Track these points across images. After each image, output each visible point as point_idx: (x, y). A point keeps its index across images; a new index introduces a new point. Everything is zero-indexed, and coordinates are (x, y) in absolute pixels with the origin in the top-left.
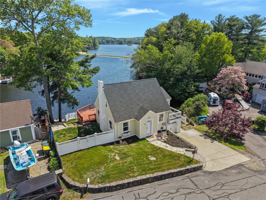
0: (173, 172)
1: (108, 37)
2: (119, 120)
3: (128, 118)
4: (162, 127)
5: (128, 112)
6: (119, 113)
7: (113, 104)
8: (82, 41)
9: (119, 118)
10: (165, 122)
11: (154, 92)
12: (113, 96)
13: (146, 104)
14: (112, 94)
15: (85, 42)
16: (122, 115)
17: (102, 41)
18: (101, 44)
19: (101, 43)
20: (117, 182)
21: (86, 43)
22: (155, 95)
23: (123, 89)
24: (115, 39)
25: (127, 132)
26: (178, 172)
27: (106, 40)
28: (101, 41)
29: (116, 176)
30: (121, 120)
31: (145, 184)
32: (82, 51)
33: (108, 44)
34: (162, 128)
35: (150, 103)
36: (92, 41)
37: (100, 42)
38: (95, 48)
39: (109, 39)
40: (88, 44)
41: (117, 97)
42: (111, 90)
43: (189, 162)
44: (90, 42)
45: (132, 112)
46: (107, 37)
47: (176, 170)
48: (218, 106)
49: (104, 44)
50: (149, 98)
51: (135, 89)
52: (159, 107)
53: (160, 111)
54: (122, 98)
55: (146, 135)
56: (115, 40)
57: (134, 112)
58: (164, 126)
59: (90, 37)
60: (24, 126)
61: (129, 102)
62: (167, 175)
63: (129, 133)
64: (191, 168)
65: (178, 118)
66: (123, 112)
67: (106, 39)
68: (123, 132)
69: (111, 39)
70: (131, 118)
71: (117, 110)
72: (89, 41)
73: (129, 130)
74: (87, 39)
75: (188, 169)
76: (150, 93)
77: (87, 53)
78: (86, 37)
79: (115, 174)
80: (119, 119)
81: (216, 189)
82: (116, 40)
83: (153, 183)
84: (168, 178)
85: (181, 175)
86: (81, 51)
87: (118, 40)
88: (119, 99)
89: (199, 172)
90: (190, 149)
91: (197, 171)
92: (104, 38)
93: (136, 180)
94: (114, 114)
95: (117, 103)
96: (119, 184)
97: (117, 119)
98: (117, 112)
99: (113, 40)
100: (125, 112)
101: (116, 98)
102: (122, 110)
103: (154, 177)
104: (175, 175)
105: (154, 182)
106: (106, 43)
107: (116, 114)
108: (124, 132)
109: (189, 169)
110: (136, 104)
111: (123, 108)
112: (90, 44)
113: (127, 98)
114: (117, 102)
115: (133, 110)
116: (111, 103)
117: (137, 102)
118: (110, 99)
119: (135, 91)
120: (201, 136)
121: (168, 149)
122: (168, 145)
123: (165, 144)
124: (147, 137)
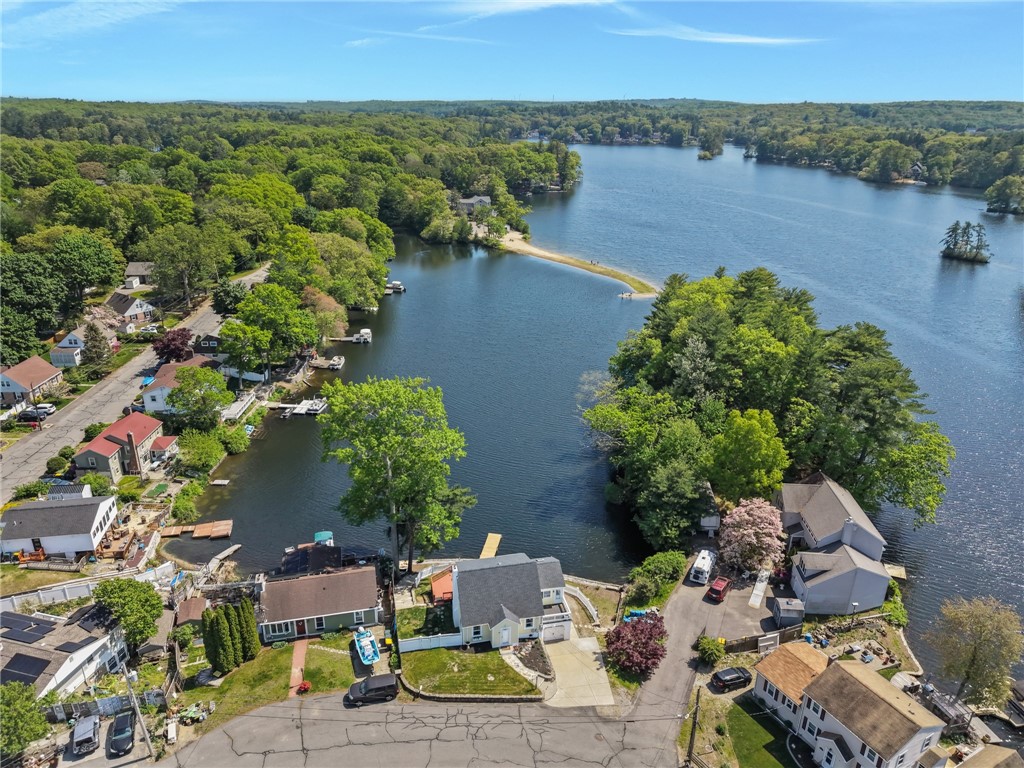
2: (468, 624)
3: (480, 622)
4: (532, 633)
5: (482, 614)
6: (469, 614)
7: (465, 600)
10: (535, 627)
12: (468, 589)
14: (467, 586)
17: (603, 129)
23: (482, 579)
25: (478, 637)
26: (510, 699)
30: (474, 622)
31: (473, 703)
34: (531, 635)
36: (555, 164)
38: (562, 188)
41: (472, 592)
47: (508, 696)
49: (612, 144)
51: (500, 578)
52: (526, 608)
54: (478, 593)
55: (501, 643)
56: (654, 124)
58: (534, 633)
60: (368, 609)
61: (486, 599)
62: (497, 699)
63: (481, 638)
64: (525, 698)
65: (566, 620)
68: (472, 636)
69: (640, 121)
70: (484, 623)
71: (468, 610)
73: (480, 635)
79: (447, 686)
84: (498, 702)
85: (512, 703)
88: (474, 595)
89: (535, 704)
90: (544, 675)
91: (533, 702)
94: (463, 615)
95: (470, 600)
97: (466, 623)
98: (467, 613)
99: (649, 126)
100: (478, 613)
101: (470, 592)
102: (475, 610)
103: (483, 698)
108: (474, 636)
109: (522, 699)
114: (471, 598)
116: (463, 599)
118: (463, 593)
119: (498, 583)
120: (595, 653)
121: (517, 670)
122: (521, 664)
123: (518, 661)
124: (502, 647)
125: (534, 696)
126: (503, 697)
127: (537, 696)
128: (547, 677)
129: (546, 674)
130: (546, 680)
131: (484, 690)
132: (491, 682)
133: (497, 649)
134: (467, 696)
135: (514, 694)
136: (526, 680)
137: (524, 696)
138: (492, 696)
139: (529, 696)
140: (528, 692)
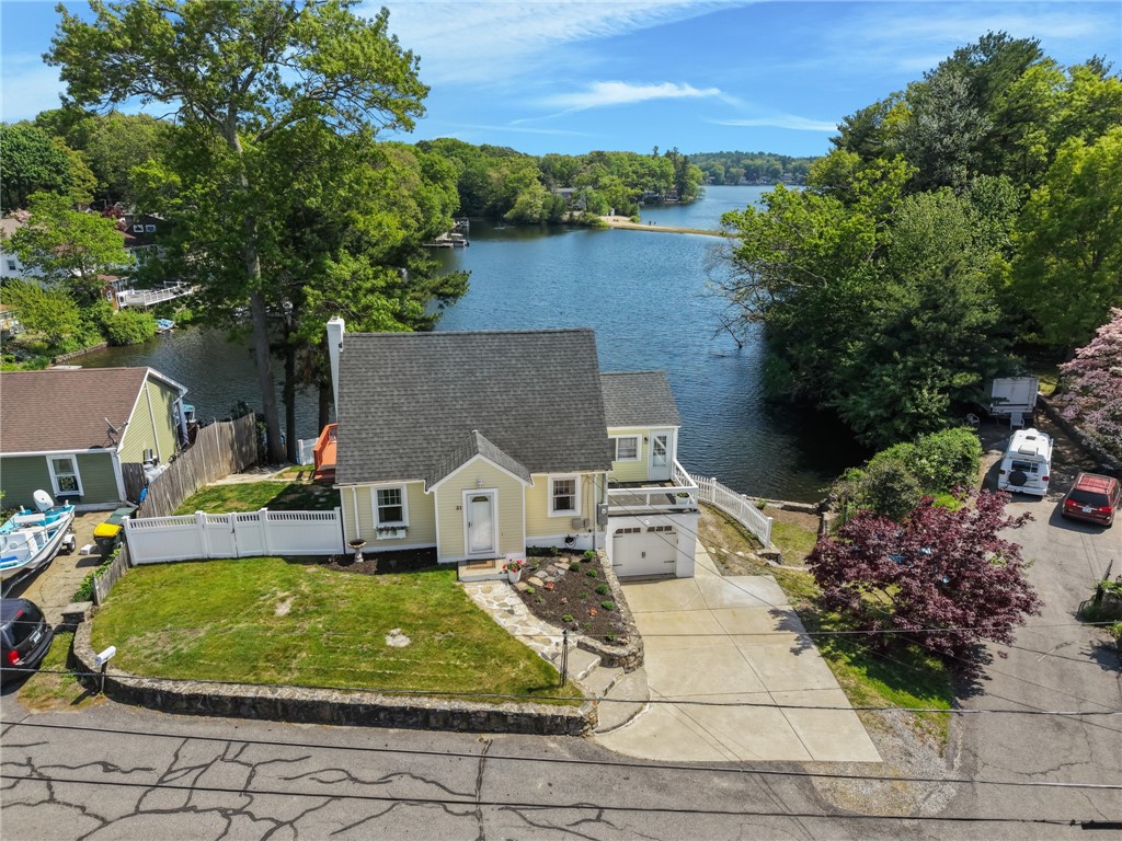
0: (428, 706)
1: (761, 154)
2: (357, 476)
3: (399, 474)
4: (572, 535)
5: (407, 451)
6: (366, 449)
7: (357, 411)
8: (633, 172)
9: (358, 467)
10: (585, 517)
11: (561, 383)
12: (370, 382)
13: (500, 429)
14: (370, 374)
15: (643, 176)
16: (377, 457)
17: (727, 172)
18: (723, 184)
19: (723, 178)
20: (199, 686)
21: (649, 179)
22: (557, 399)
23: (422, 361)
24: (785, 161)
25: (394, 530)
26: (453, 714)
27: (747, 167)
28: (721, 170)
29: (217, 666)
30: (366, 475)
31: (303, 722)
32: (617, 213)
33: (753, 185)
34: (569, 540)
35: (522, 428)
36: (672, 170)
37: (720, 175)
38: (681, 199)
39: (758, 162)
40: (656, 183)
41: (385, 389)
42: (371, 358)
43: (530, 690)
44: (664, 176)
45: (425, 454)
46: (756, 153)
47: (446, 703)
48: (1038, 498)
49: (736, 184)
50: (526, 408)
51: (479, 363)
52: (555, 448)
53: (557, 465)
54: (403, 393)
55: (466, 552)
56: (784, 164)
57: (432, 454)
58: (581, 534)
59: (668, 155)
60: (86, 451)
61: (426, 412)
62: (398, 713)
63: (401, 534)
64: (517, 715)
65: (680, 511)
66: (385, 447)
67: (748, 162)
68: (376, 523)
69: (768, 161)
70: (409, 477)
71: (364, 436)
72: (662, 171)
73: (406, 522)
74: (654, 164)
75: (502, 716)
76: (537, 388)
77: (633, 221)
78: (652, 153)
79: (220, 658)
80: (359, 471)
81: (546, 823)
82: (789, 166)
83: (335, 727)
84: (404, 725)
85: (462, 731)
86: (613, 213)
87: (800, 166)
88: (388, 398)
89: (553, 741)
90: (598, 645)
91: (550, 733)
92: (737, 158)
93: (269, 695)
94: (344, 449)
95: (373, 410)
96: (201, 695)
97: (350, 471)
98: (359, 444)
99: (779, 166)
100: (395, 447)
101: (379, 390)
102: (386, 439)
103: (342, 706)
104: (437, 722)
105: (341, 725)
106: (742, 179)
107: (352, 449)
108: (382, 525)
109: (506, 716)
110: (457, 423)
111: (393, 434)
112: (663, 183)
113: (427, 396)
114: (376, 406)
115: (434, 445)
116: (349, 406)
117: (465, 415)
118: (352, 390)
119: (471, 372)
120: (775, 613)
121: (506, 623)
122: (522, 609)
123: (515, 601)
124: (468, 562)
125: (549, 710)
126: (427, 703)
127: (566, 711)
128: (608, 649)
129: (608, 641)
130: (608, 661)
131: (356, 676)
132: (395, 651)
133: (454, 566)
134: (285, 693)
135: (471, 697)
136: (530, 654)
137: (510, 708)
138: (379, 700)
139: (531, 708)
140: (530, 692)
